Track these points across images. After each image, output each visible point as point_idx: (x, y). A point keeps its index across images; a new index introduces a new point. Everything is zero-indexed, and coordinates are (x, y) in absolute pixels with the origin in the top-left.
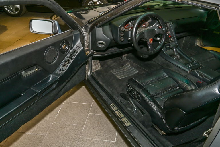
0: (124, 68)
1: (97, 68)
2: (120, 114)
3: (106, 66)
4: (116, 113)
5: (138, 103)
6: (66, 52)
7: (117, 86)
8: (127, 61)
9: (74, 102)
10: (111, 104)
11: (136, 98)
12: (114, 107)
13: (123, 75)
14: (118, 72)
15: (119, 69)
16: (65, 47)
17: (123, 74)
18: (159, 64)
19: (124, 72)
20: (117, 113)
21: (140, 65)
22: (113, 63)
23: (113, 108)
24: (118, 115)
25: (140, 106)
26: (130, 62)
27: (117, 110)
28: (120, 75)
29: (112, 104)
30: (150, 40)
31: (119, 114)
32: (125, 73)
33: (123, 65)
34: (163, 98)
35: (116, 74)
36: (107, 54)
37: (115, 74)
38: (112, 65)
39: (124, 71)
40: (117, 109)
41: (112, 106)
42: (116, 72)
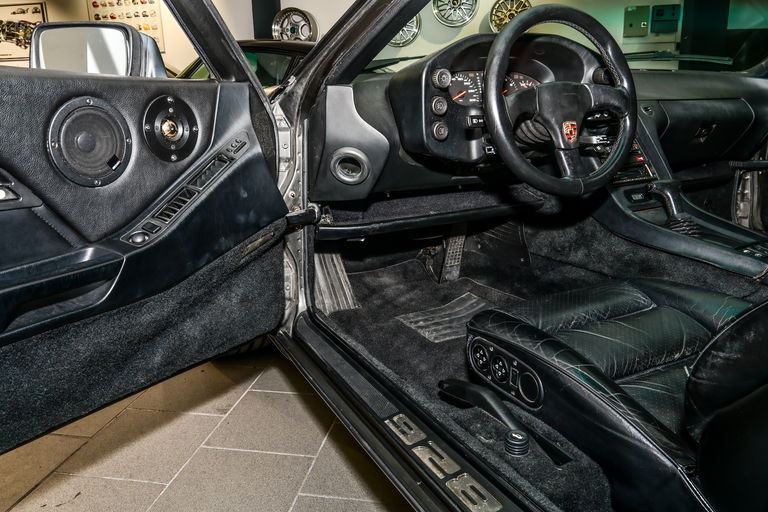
0: (452, 308)
1: (338, 305)
2: (436, 459)
3: (378, 302)
4: (417, 454)
5: (527, 414)
6: (181, 156)
7: (423, 367)
8: (465, 283)
9: (240, 447)
10: (390, 418)
11: (518, 394)
12: (406, 429)
13: (448, 331)
14: (425, 320)
15: (433, 312)
16: (174, 131)
17: (450, 327)
18: (606, 270)
19: (451, 321)
20: (422, 453)
21: (519, 293)
22: (408, 291)
23: (404, 433)
24: (429, 465)
25: (541, 427)
26: (475, 289)
27: (423, 443)
28: (436, 330)
29: (395, 419)
30: (566, 131)
31: (430, 459)
32: (454, 324)
33: (446, 299)
34: (657, 387)
35: (421, 327)
36: (378, 223)
37: (413, 326)
38: (402, 299)
39: (453, 317)
40: (423, 436)
41: (398, 427)
42: (417, 322)
